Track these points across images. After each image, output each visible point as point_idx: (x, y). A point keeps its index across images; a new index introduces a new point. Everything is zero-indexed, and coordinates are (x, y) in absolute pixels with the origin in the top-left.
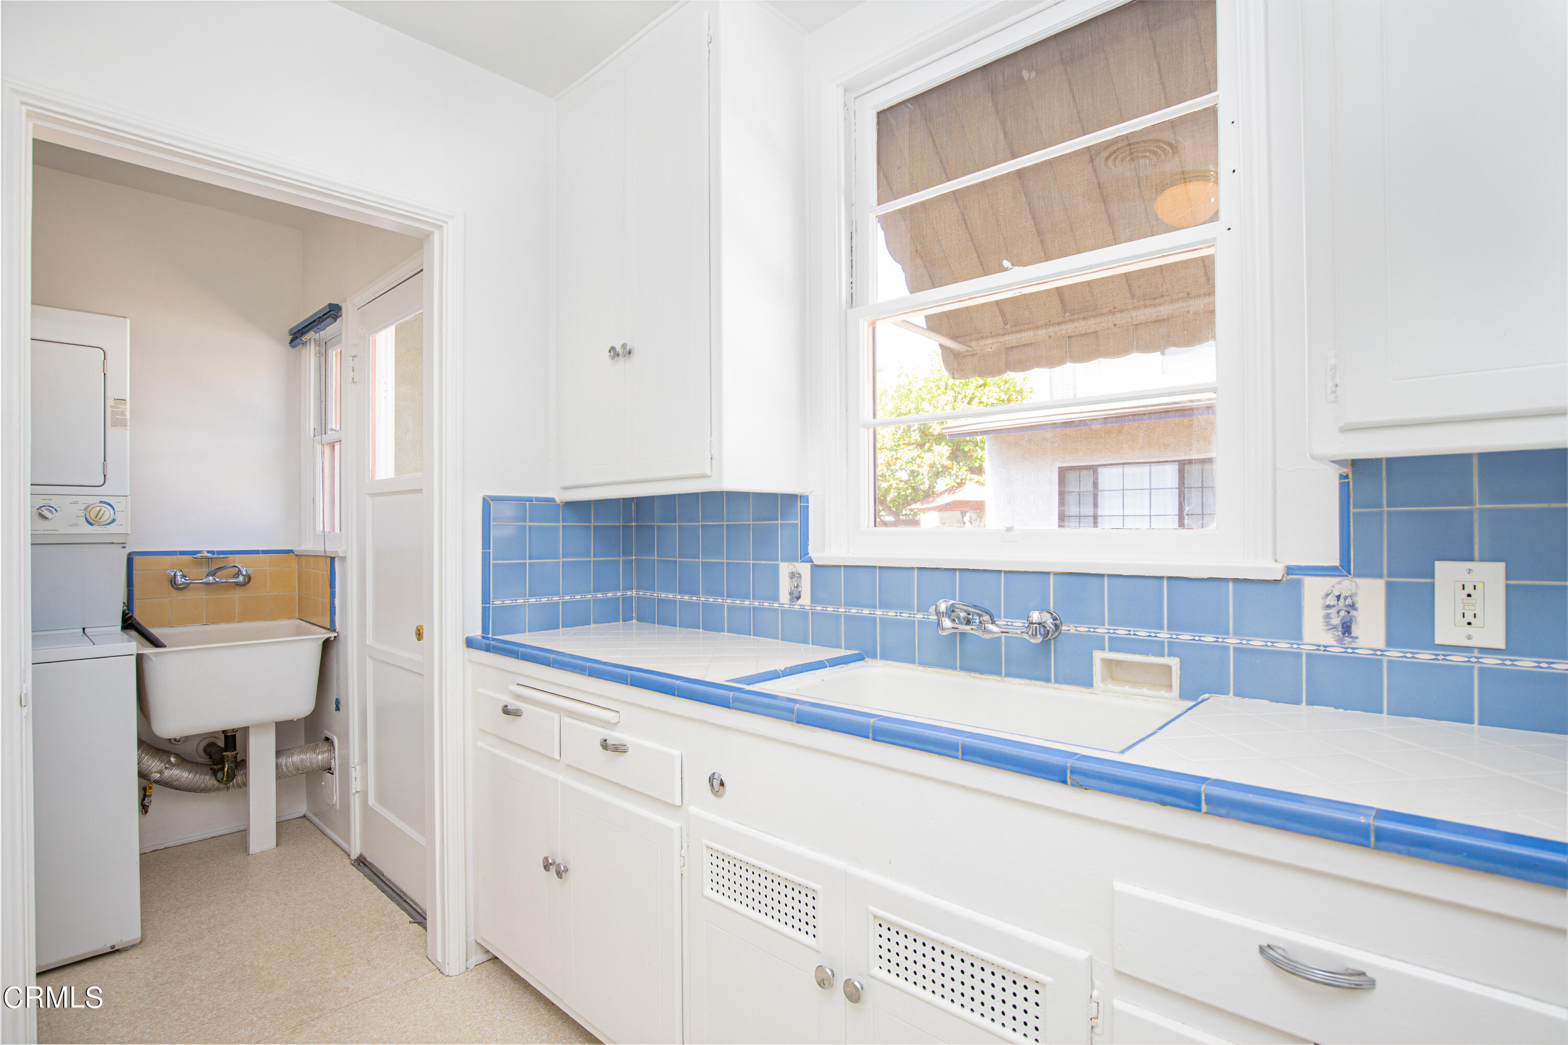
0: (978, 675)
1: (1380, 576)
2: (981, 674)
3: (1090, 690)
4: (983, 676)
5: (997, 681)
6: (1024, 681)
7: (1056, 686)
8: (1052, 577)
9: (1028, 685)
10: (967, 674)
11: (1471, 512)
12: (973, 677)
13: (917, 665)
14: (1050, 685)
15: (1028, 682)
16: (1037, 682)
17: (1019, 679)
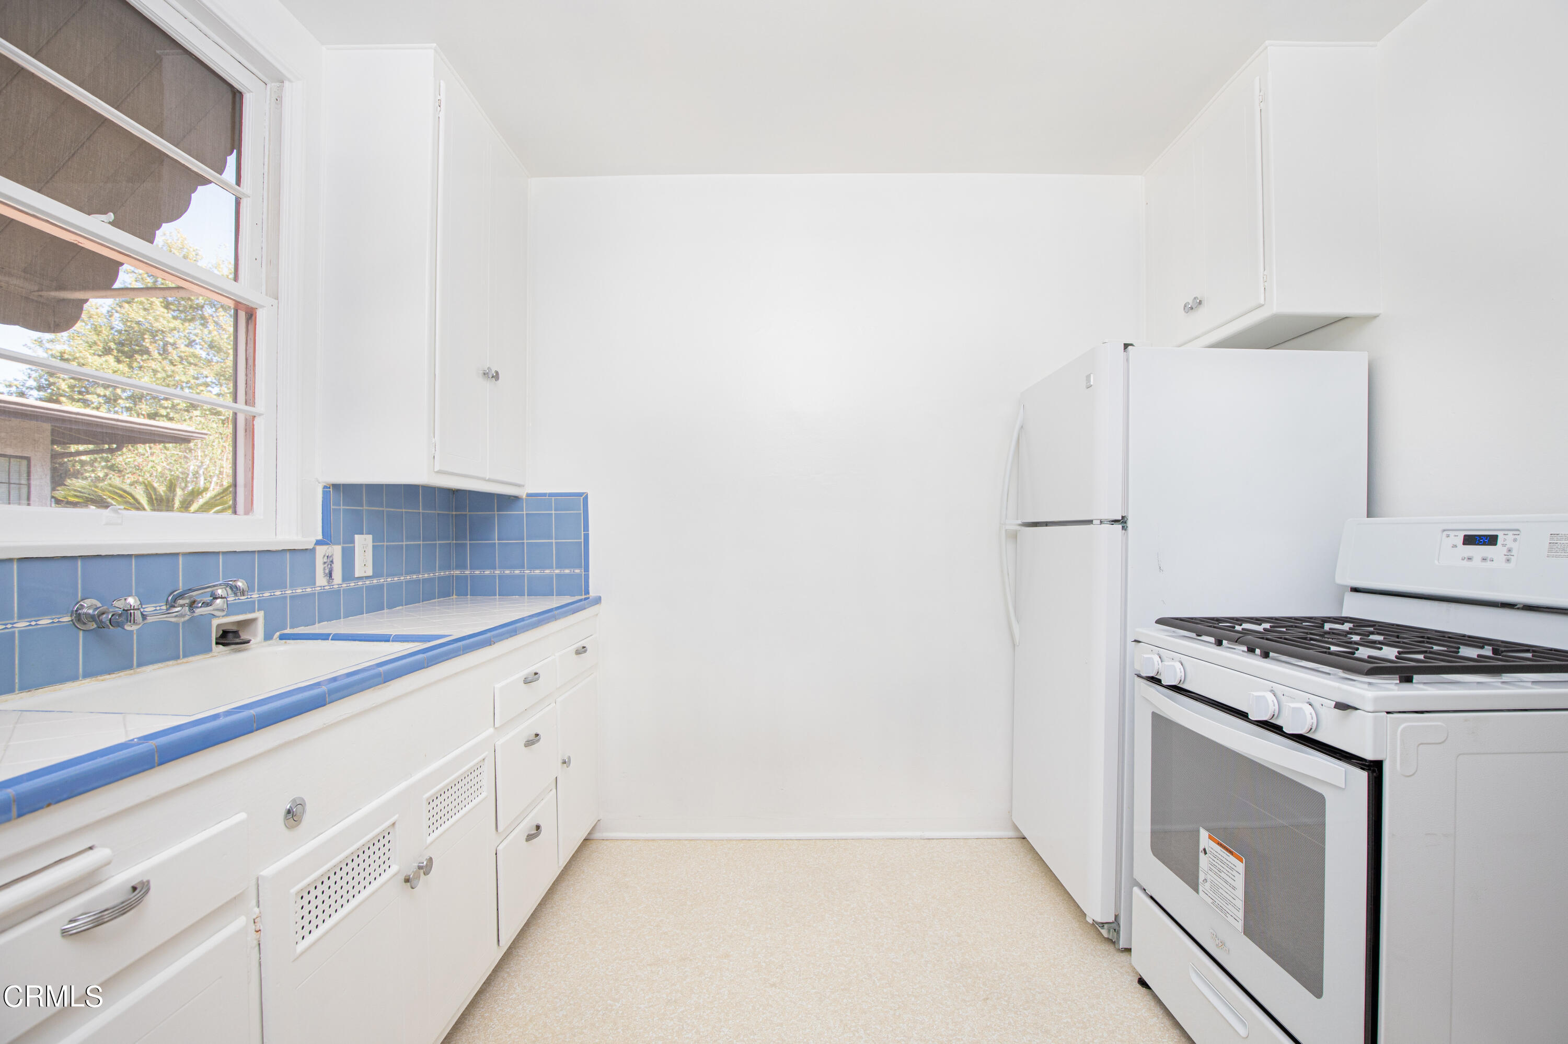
0: (108, 677)
1: (339, 544)
2: (109, 674)
3: (211, 655)
4: (113, 676)
5: (131, 674)
6: (156, 666)
7: (185, 660)
8: (181, 558)
9: (162, 668)
10: (94, 679)
11: (363, 510)
12: (103, 680)
13: (17, 692)
14: (179, 661)
15: (160, 665)
16: (167, 662)
17: (151, 666)
